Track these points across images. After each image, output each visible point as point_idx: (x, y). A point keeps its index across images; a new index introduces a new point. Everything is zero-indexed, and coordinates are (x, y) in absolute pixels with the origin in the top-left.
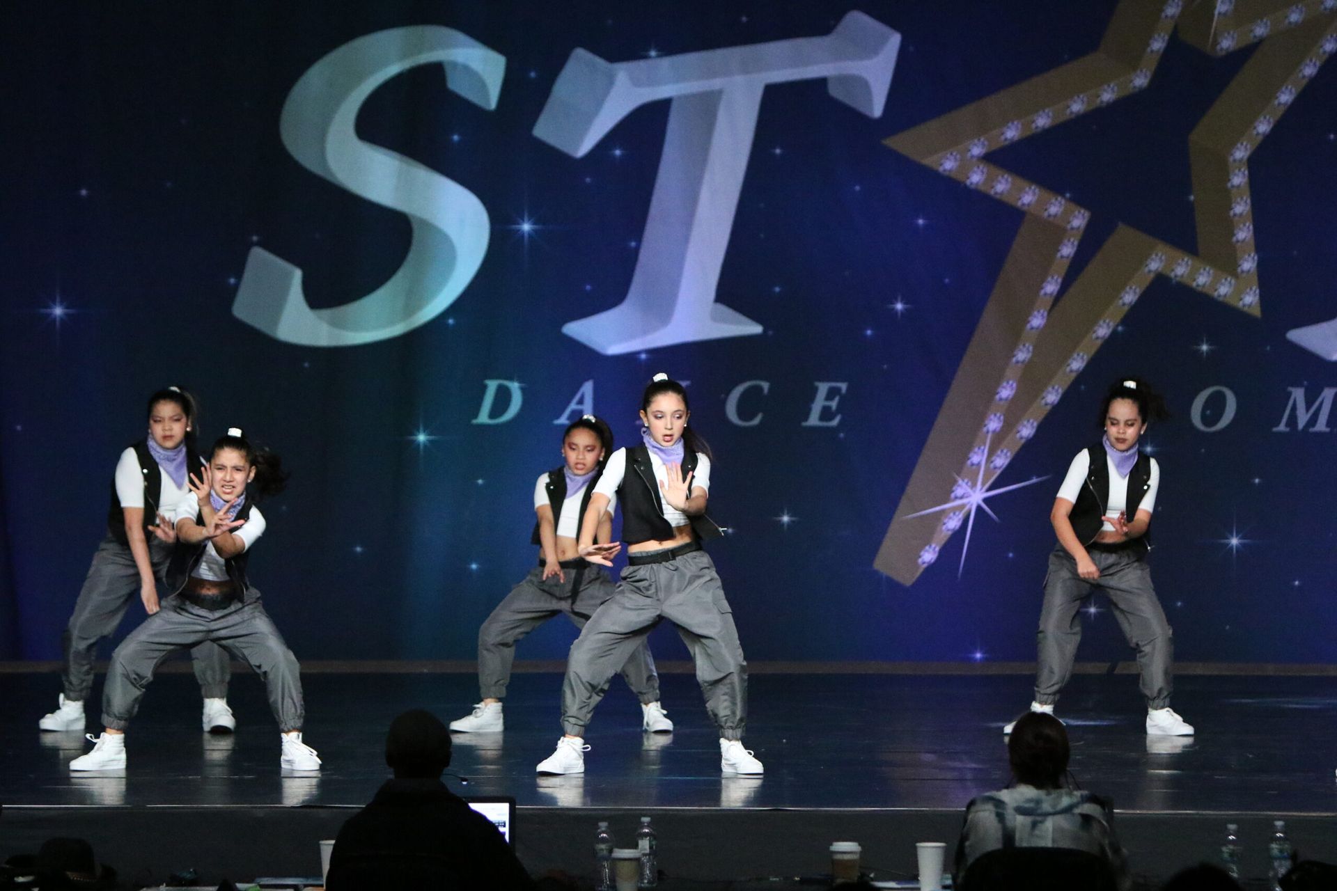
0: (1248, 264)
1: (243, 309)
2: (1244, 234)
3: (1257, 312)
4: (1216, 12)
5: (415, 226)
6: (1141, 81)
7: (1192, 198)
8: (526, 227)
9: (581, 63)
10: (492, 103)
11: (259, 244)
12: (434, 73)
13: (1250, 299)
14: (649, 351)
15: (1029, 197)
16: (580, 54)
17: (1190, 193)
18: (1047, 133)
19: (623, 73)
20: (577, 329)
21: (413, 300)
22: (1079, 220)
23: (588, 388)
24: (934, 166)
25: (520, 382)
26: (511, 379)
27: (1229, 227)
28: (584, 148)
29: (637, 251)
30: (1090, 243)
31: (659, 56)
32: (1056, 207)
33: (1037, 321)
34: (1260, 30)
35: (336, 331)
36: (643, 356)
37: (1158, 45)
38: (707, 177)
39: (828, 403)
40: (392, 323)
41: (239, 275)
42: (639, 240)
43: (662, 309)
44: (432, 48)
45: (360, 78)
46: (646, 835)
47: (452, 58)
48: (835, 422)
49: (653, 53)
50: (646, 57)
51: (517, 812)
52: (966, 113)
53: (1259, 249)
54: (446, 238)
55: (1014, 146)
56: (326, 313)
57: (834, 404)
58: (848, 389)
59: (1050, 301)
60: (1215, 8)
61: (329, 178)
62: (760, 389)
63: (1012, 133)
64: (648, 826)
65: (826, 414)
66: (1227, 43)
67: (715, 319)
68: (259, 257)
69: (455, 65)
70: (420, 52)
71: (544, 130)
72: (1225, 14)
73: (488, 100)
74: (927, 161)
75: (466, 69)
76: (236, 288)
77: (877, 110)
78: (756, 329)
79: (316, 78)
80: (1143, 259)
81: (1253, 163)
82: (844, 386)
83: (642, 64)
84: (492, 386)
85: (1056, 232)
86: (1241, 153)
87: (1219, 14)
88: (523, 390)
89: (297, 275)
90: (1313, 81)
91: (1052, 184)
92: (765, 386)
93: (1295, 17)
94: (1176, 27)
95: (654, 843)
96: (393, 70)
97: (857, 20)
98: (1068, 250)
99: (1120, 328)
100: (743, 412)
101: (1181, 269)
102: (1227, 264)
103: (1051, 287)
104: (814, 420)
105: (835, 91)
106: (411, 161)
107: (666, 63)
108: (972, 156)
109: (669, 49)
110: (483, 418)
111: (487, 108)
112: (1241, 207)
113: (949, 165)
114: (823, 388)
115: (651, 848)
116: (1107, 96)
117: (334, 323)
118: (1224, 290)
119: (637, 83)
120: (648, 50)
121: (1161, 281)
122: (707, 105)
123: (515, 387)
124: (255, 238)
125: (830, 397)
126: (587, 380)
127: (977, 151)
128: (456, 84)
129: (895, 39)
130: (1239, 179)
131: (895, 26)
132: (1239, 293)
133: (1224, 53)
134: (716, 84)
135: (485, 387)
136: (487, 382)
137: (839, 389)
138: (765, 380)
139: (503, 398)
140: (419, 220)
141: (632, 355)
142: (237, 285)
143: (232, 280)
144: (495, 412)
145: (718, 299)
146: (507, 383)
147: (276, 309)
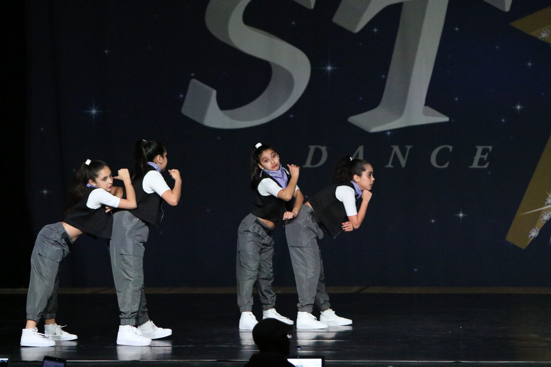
1: (187, 110)
5: (273, 67)
8: (329, 68)
10: (312, 6)
11: (195, 78)
14: (391, 131)
20: (354, 120)
21: (272, 106)
23: (361, 150)
24: (537, 36)
25: (326, 147)
26: (323, 146)
28: (358, 29)
29: (385, 81)
35: (234, 121)
36: (389, 133)
39: (483, 156)
41: (185, 93)
42: (386, 74)
43: (399, 108)
48: (486, 166)
51: (326, 363)
54: (289, 74)
56: (229, 112)
57: (485, 157)
58: (493, 149)
61: (228, 43)
62: (448, 149)
65: (481, 162)
67: (425, 113)
68: (195, 84)
71: (338, 19)
73: (310, 5)
74: (533, 34)
77: (507, 8)
78: (446, 119)
82: (490, 148)
84: (312, 148)
88: (327, 150)
89: (214, 92)
92: (451, 148)
100: (440, 160)
104: (475, 165)
106: (272, 36)
110: (308, 164)
111: (309, 7)
113: (544, 35)
114: (480, 149)
117: (232, 117)
123: (324, 149)
124: (193, 74)
125: (484, 152)
126: (361, 145)
135: (308, 150)
136: (309, 146)
137: (488, 149)
138: (450, 145)
139: (318, 154)
140: (275, 64)
141: (383, 133)
142: (184, 98)
143: (181, 96)
144: (314, 162)
145: (426, 104)
146: (320, 147)
147: (203, 110)
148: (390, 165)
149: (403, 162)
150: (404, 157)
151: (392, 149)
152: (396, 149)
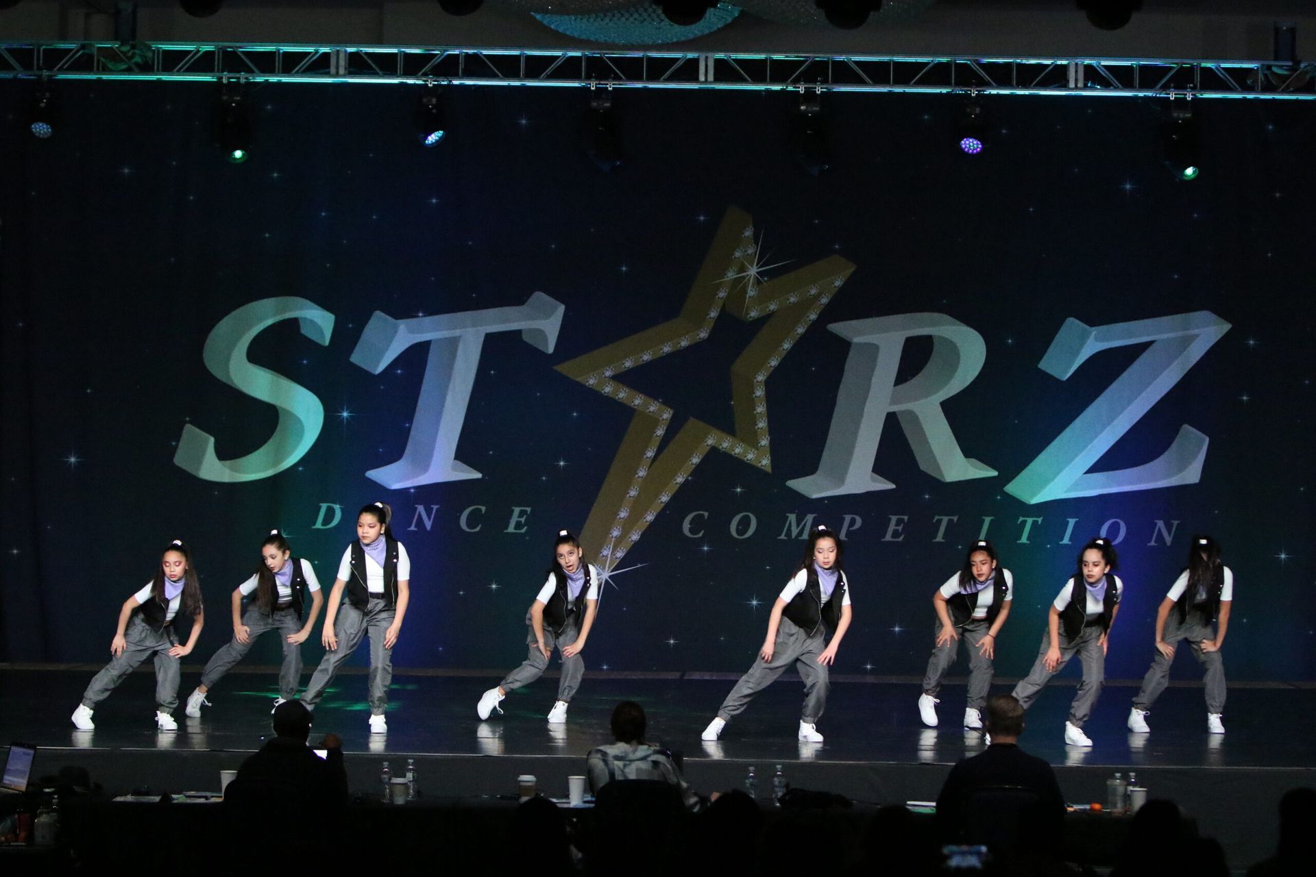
0: (765, 442)
1: (180, 460)
2: (762, 424)
3: (769, 470)
4: (748, 296)
5: (280, 411)
6: (703, 335)
7: (732, 403)
8: (345, 414)
9: (379, 319)
10: (327, 342)
11: (191, 422)
12: (293, 324)
13: (765, 462)
14: (414, 488)
15: (638, 401)
16: (378, 314)
17: (731, 399)
18: (648, 364)
19: (403, 325)
20: (373, 474)
21: (279, 456)
22: (667, 415)
24: (583, 383)
25: (340, 505)
26: (335, 503)
27: (753, 420)
28: (380, 369)
29: (409, 429)
30: (673, 429)
31: (425, 316)
32: (653, 407)
33: (642, 473)
34: (772, 307)
35: (234, 473)
36: (412, 490)
37: (713, 314)
38: (451, 386)
39: (520, 519)
40: (266, 469)
41: (178, 441)
42: (411, 422)
43: (423, 463)
44: (291, 310)
45: (250, 326)
46: (410, 769)
47: (303, 316)
48: (523, 530)
49: (421, 314)
50: (417, 317)
52: (603, 352)
53: (770, 434)
54: (299, 421)
55: (630, 372)
56: (228, 462)
57: (523, 520)
58: (531, 512)
59: (649, 461)
60: (747, 293)
61: (230, 383)
62: (480, 510)
63: (628, 364)
64: (413, 764)
65: (518, 525)
66: (754, 314)
67: (454, 469)
68: (190, 430)
69: (305, 319)
70: (285, 313)
71: (356, 358)
72: (752, 297)
73: (324, 341)
74: (579, 379)
75: (312, 321)
76: (176, 447)
77: (551, 350)
78: (478, 475)
79: (224, 326)
80: (703, 439)
81: (768, 383)
82: (529, 510)
83: (414, 321)
84: (324, 506)
85: (654, 422)
86: (761, 378)
87: (750, 297)
88: (343, 511)
89: (212, 440)
90: (803, 337)
91: (652, 393)
92: (483, 509)
93: (792, 300)
94: (724, 305)
95: (415, 774)
96: (270, 322)
97: (539, 297)
98: (660, 432)
99: (690, 478)
100: (471, 523)
101: (725, 445)
102: (753, 442)
103: (650, 454)
104: (511, 529)
105: (525, 338)
106: (280, 376)
107: (428, 320)
108: (606, 377)
109: (430, 312)
110: (319, 525)
111: (323, 344)
112: (761, 409)
113: (591, 382)
114: (517, 510)
115: (413, 777)
116: (684, 343)
117: (234, 469)
118: (750, 456)
119: (411, 331)
120: (418, 312)
121: (714, 450)
122: (453, 343)
123: (337, 507)
124: (187, 419)
125: (521, 515)
127: (608, 374)
128: (306, 331)
129: (561, 309)
130: (760, 392)
131: (562, 302)
132: (759, 459)
133: (751, 319)
134: (457, 332)
135: (320, 507)
136: (321, 504)
137: (526, 511)
138: (483, 505)
139: (330, 514)
140: (283, 409)
141: (406, 490)
142: (177, 445)
143: (174, 443)
144: (326, 522)
145: (456, 458)
146: (332, 505)
147: (199, 461)
148: (413, 528)
149: (428, 524)
150: (429, 519)
151: (416, 508)
152: (421, 509)
